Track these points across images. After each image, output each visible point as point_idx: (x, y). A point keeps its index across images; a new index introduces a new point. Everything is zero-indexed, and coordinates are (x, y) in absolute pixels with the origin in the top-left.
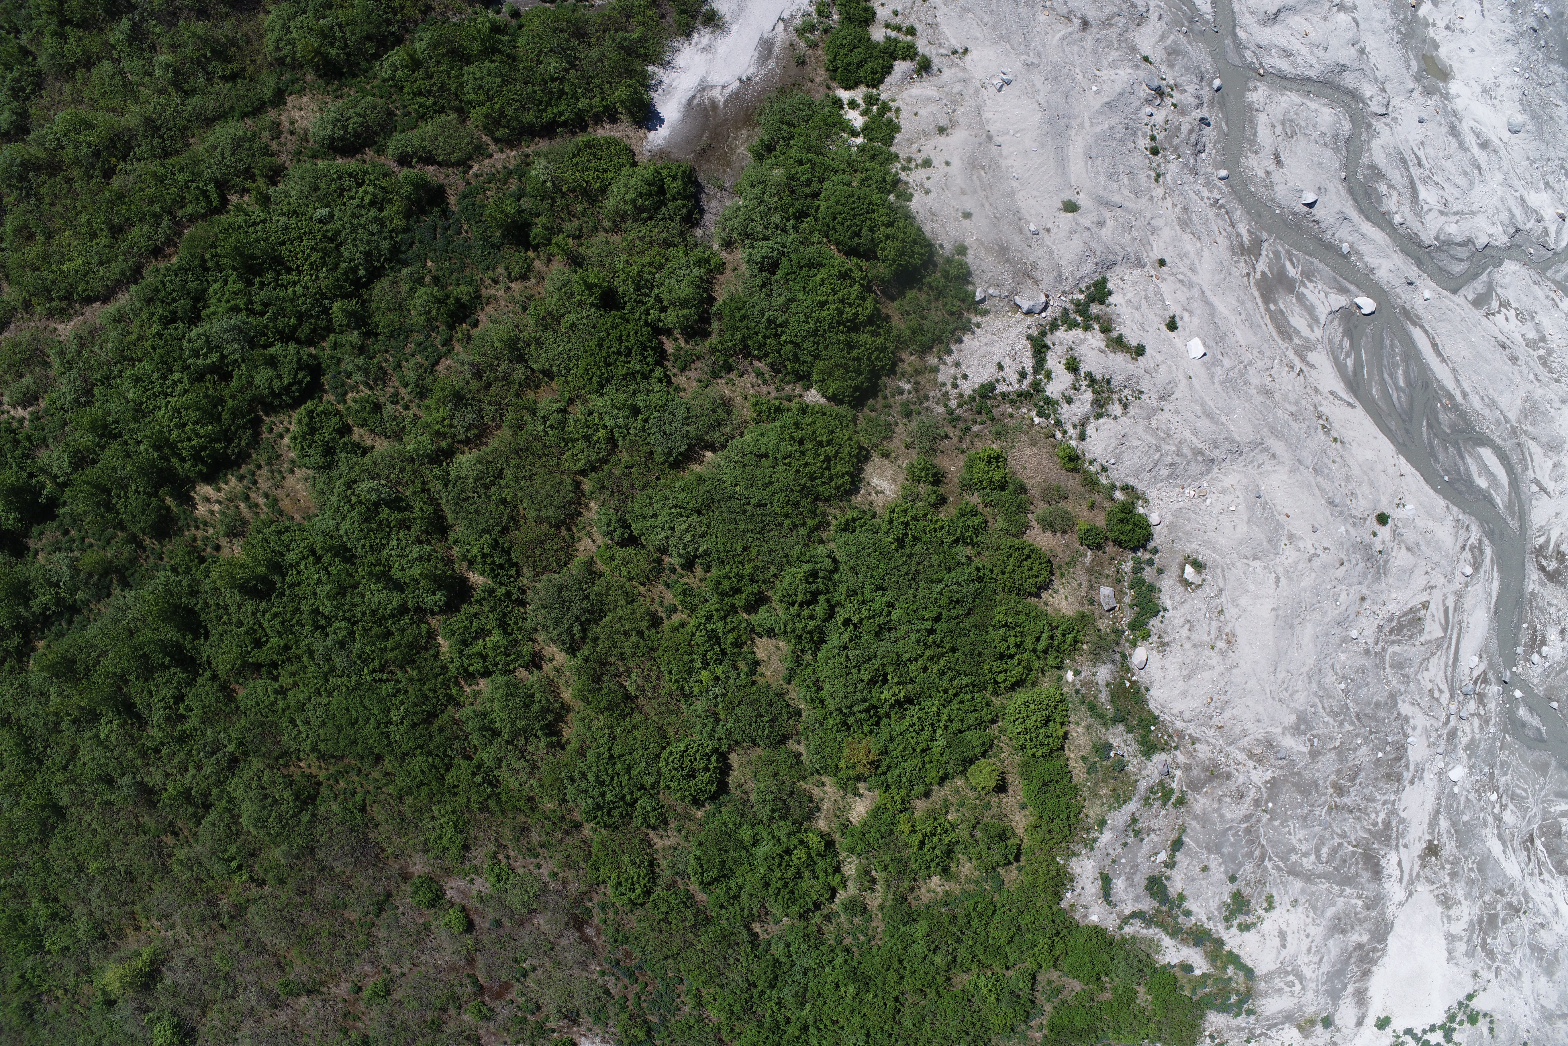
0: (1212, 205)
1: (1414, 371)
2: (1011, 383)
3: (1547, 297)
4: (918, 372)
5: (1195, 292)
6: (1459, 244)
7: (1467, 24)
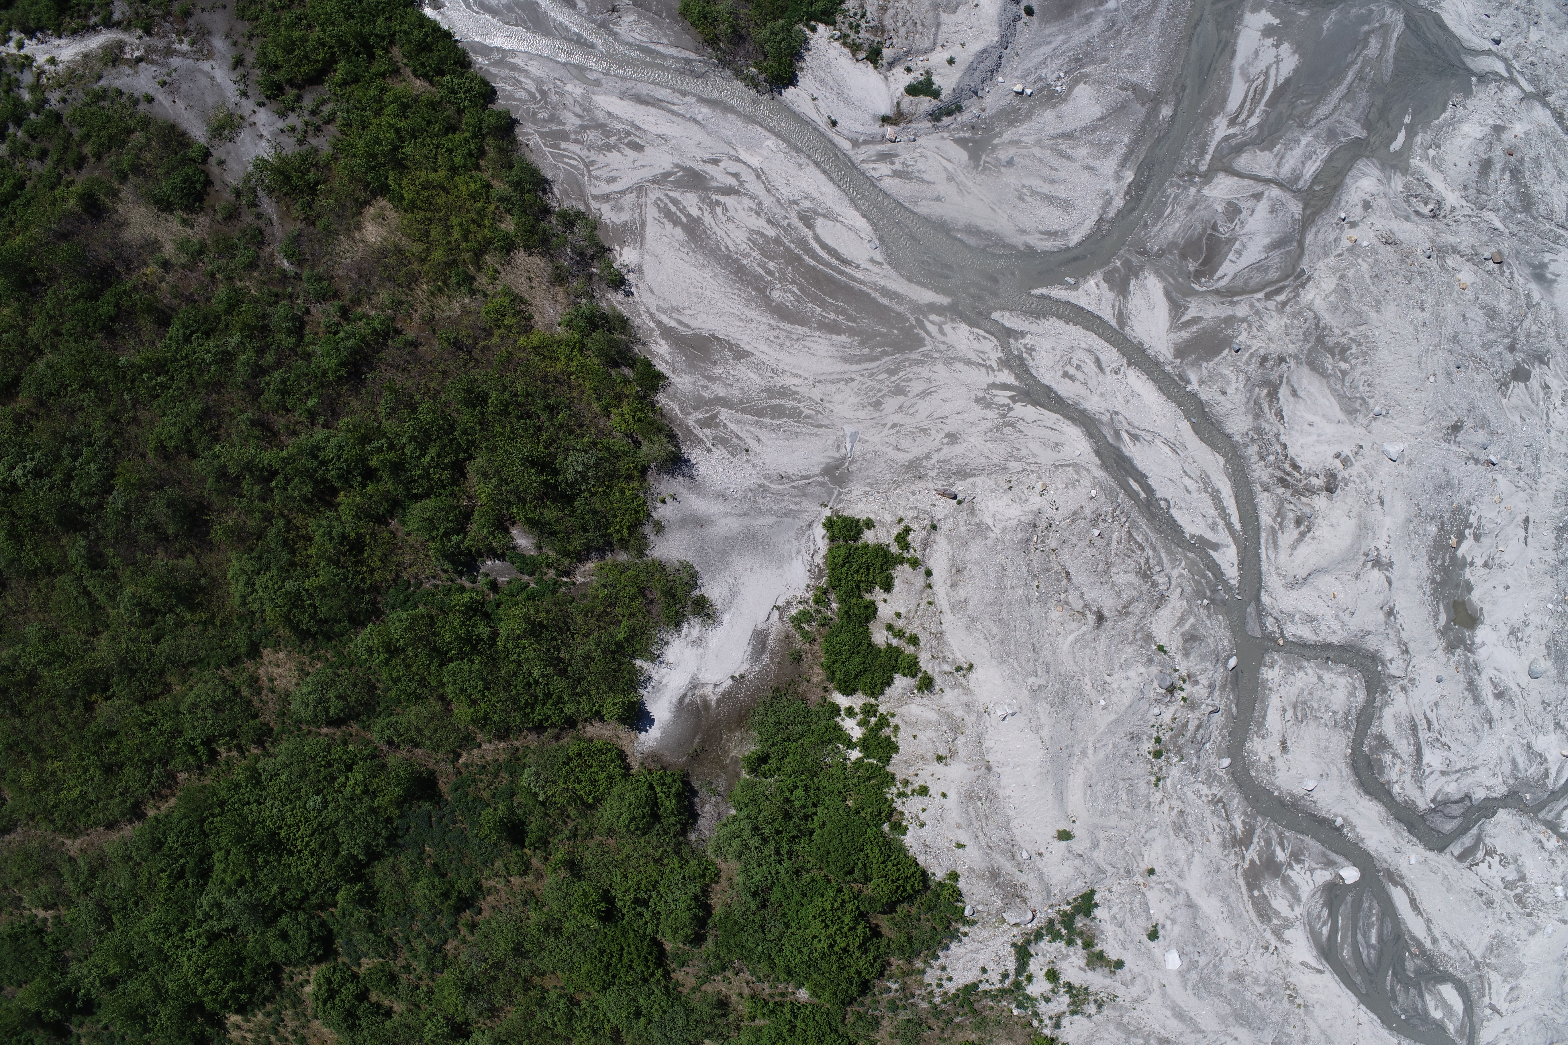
0: (1209, 802)
2: (993, 982)
3: (1535, 840)
4: (906, 974)
5: (1181, 899)
6: (1456, 802)
7: (1507, 557)
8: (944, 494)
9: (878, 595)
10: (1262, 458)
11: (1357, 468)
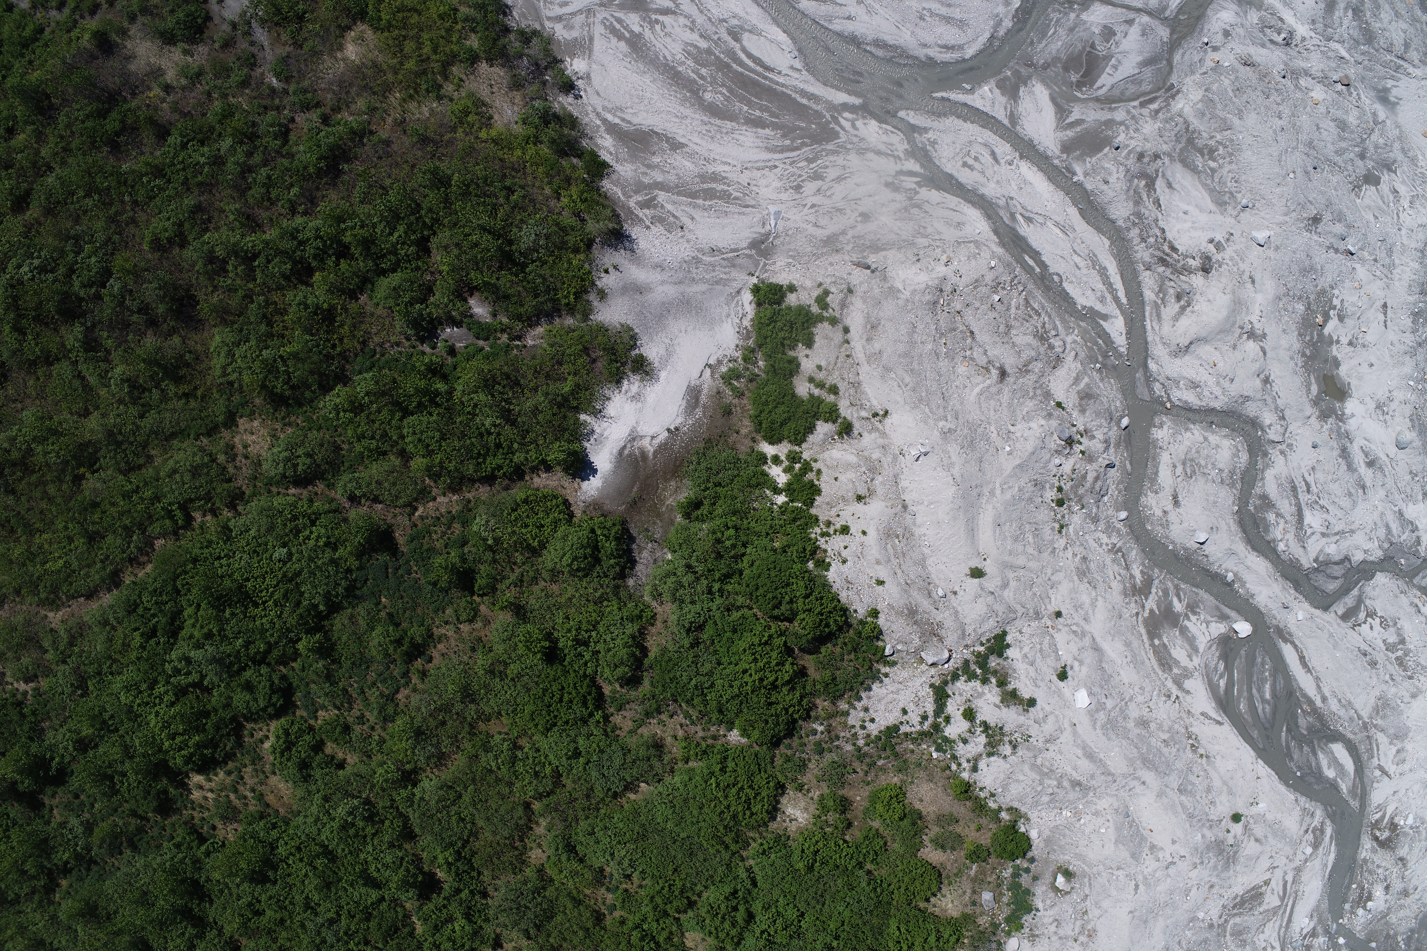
0: (1109, 551)
1: (1281, 682)
2: (913, 724)
3: (1412, 604)
4: (831, 716)
5: (1087, 641)
6: (1336, 563)
7: (1369, 338)
8: (858, 265)
9: (801, 352)
10: (1143, 240)
11: (1229, 252)
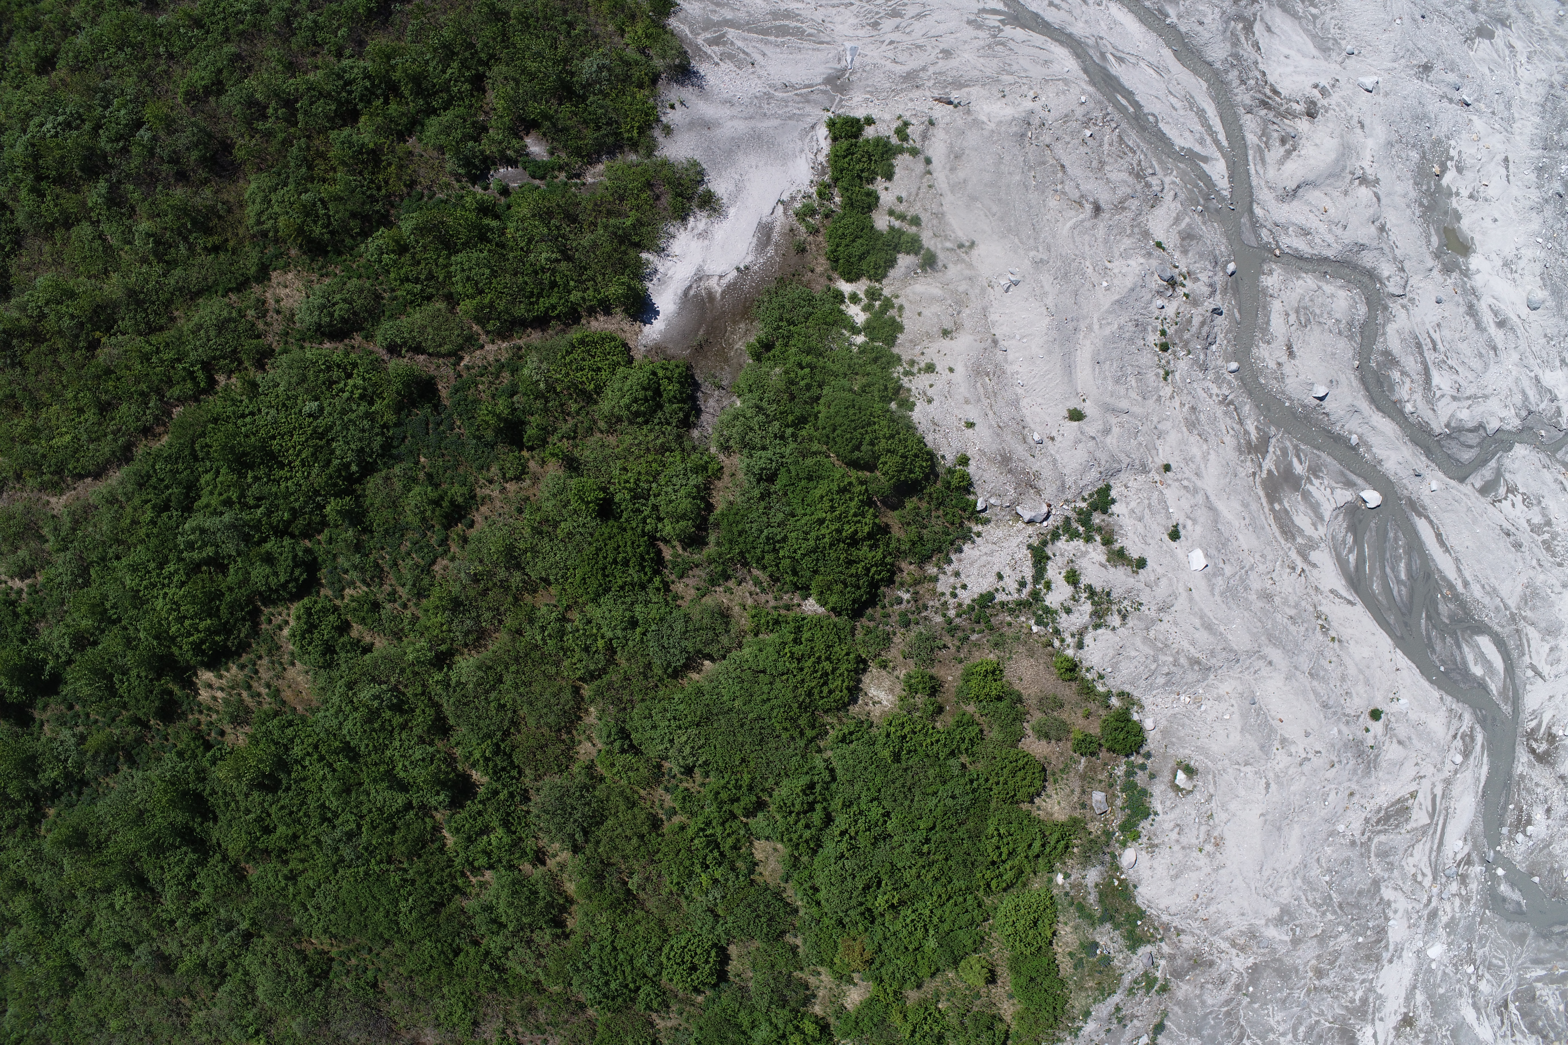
0: (1220, 402)
1: (1417, 563)
2: (1010, 592)
3: (1556, 480)
4: (917, 582)
5: (1200, 499)
6: (1470, 431)
7: (1491, 192)
8: (939, 100)
9: (880, 185)
10: (1243, 82)
11: (1335, 98)
